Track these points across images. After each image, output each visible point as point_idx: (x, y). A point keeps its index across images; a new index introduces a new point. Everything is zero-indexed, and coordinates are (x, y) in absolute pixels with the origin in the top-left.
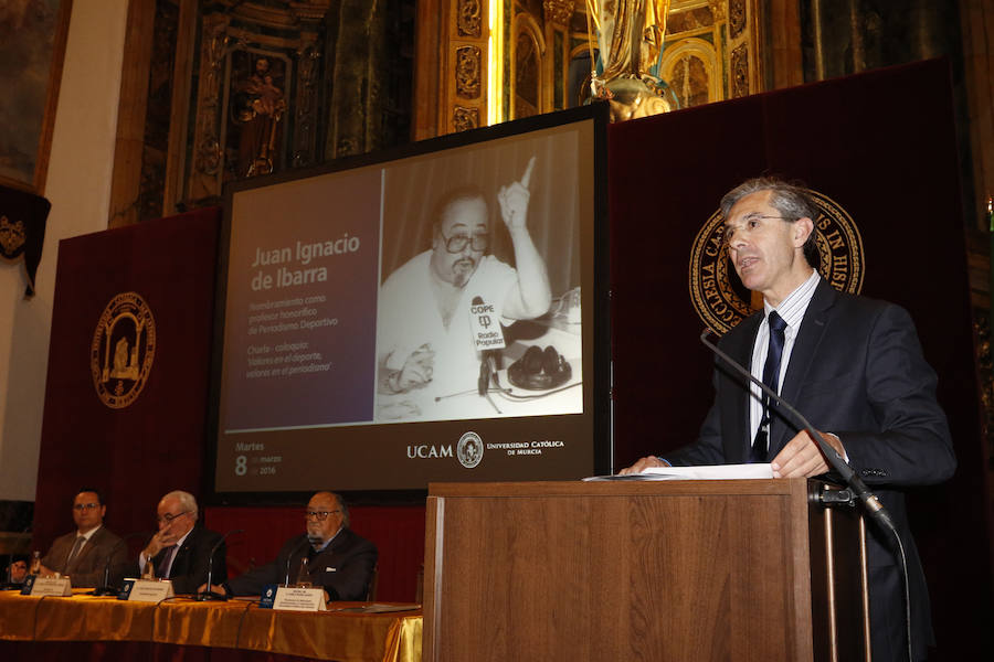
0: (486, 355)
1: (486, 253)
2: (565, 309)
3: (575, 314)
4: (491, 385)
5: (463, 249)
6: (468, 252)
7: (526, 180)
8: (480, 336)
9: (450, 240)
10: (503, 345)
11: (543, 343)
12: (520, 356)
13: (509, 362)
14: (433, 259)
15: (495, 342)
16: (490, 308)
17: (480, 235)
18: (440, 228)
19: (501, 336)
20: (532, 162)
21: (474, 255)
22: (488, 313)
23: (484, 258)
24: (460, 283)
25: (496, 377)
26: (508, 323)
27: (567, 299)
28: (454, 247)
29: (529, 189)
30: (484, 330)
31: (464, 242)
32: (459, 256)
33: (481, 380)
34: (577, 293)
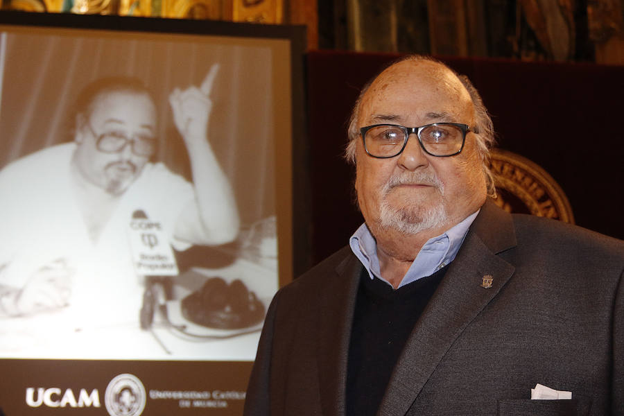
0: (151, 281)
1: (153, 159)
2: (257, 239)
3: (270, 247)
4: (157, 318)
5: (120, 150)
6: (127, 154)
7: (207, 86)
8: (143, 257)
9: (102, 137)
10: (174, 272)
11: (228, 274)
12: (199, 286)
13: (182, 292)
14: (76, 156)
15: (164, 266)
16: (157, 225)
17: (143, 138)
18: (87, 119)
19: (171, 260)
20: (215, 69)
21: (136, 160)
22: (154, 231)
23: (149, 166)
24: (114, 189)
25: (164, 309)
26: (182, 247)
27: (259, 228)
28: (108, 144)
29: (212, 96)
30: (148, 251)
31: (121, 142)
32: (114, 157)
33: (143, 311)
34: (271, 223)
